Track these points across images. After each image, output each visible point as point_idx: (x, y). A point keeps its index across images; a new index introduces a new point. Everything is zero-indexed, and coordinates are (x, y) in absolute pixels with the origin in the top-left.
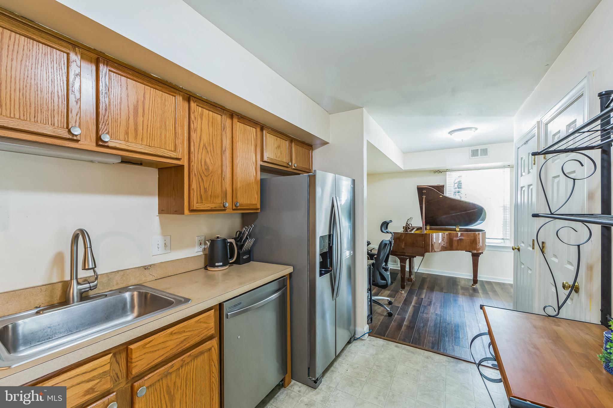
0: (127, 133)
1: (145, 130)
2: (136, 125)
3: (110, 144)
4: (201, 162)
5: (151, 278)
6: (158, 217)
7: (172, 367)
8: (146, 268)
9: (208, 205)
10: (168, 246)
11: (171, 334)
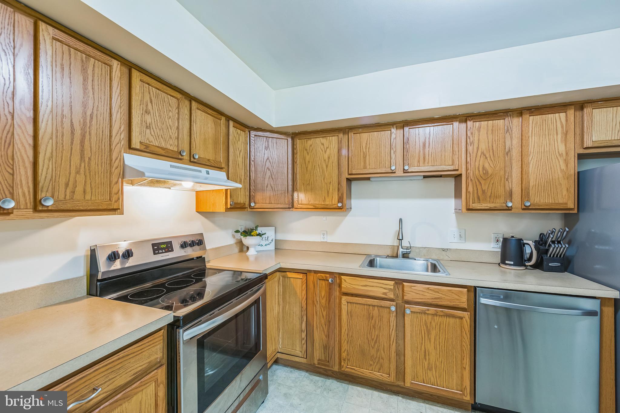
0: (419, 162)
1: (430, 156)
2: (424, 154)
3: (409, 171)
4: (479, 168)
5: (446, 258)
6: (454, 214)
7: (428, 310)
8: (444, 250)
9: (486, 205)
10: (463, 237)
11: (428, 288)
